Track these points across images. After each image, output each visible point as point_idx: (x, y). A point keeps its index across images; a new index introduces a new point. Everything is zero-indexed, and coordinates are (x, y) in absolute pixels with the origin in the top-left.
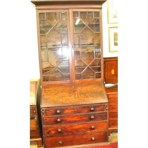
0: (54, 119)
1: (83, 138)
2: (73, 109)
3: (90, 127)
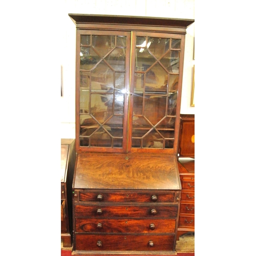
0: (92, 208)
1: (135, 241)
2: (123, 195)
3: (148, 226)
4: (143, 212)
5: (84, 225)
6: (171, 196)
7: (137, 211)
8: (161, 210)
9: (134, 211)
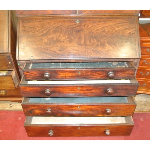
3: (103, 110)
4: (98, 91)
5: (32, 110)
6: (131, 72)
7: (91, 90)
8: (119, 89)
9: (88, 90)
